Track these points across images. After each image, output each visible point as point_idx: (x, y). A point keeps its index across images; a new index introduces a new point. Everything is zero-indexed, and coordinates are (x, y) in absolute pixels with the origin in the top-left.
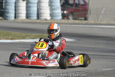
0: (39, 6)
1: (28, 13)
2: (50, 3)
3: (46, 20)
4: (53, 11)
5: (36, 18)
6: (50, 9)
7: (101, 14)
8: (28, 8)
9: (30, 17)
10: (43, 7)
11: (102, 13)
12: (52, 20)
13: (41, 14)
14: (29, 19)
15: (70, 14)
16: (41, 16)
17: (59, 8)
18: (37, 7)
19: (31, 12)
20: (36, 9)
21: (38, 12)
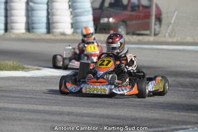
0: (50, 7)
1: (30, 22)
2: (72, 3)
3: (63, 34)
4: (78, 18)
5: (44, 30)
6: (71, 13)
7: (170, 23)
8: (30, 13)
9: (33, 28)
10: (57, 10)
11: (172, 21)
12: (75, 34)
13: (53, 23)
14: (32, 32)
15: (121, 23)
16: (54, 28)
17: (88, 11)
18: (48, 10)
19: (36, 19)
20: (44, 13)
21: (48, 19)
